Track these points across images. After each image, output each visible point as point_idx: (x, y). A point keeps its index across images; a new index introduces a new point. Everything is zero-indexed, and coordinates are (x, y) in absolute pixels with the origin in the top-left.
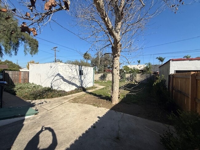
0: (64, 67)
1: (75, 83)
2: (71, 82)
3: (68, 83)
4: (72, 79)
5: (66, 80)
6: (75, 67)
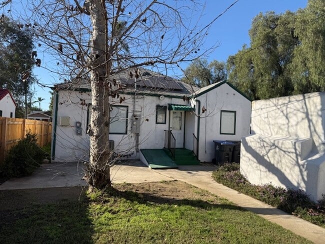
0: (264, 111)
1: (279, 167)
2: (266, 158)
3: (255, 160)
4: (267, 149)
5: (250, 147)
6: (299, 105)
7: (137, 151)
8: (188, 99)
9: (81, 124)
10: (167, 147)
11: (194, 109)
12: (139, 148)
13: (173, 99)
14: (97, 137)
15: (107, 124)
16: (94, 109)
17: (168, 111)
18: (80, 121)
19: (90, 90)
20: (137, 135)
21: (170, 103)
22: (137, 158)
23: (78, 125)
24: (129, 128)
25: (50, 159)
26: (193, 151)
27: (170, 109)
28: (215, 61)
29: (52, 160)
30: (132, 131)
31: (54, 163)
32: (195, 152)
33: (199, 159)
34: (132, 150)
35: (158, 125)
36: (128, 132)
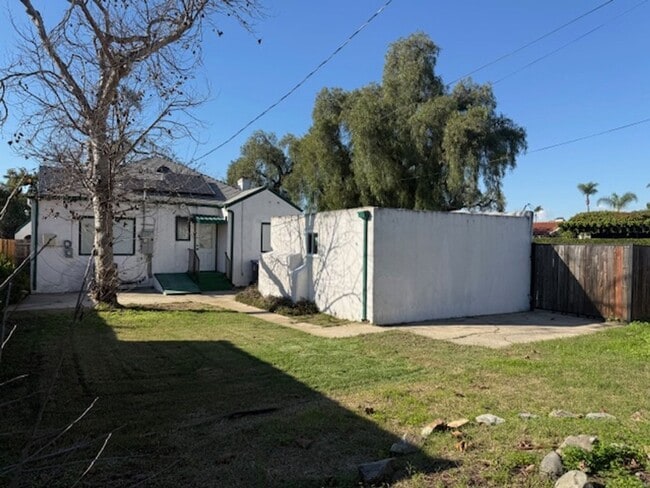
2: (273, 272)
7: (150, 276)
8: (219, 208)
9: (70, 243)
10: (192, 270)
11: (225, 222)
12: (153, 272)
13: (199, 208)
14: (102, 257)
15: (111, 245)
16: (98, 230)
17: (192, 225)
18: (69, 239)
19: (93, 217)
20: (150, 256)
21: (195, 213)
22: (150, 285)
23: (67, 244)
24: (137, 247)
25: (29, 290)
26: (225, 274)
27: (195, 221)
28: (289, 135)
29: (32, 291)
30: (141, 251)
31: (36, 294)
32: (228, 275)
33: (233, 282)
34: (143, 275)
35: (180, 242)
36: (137, 253)
